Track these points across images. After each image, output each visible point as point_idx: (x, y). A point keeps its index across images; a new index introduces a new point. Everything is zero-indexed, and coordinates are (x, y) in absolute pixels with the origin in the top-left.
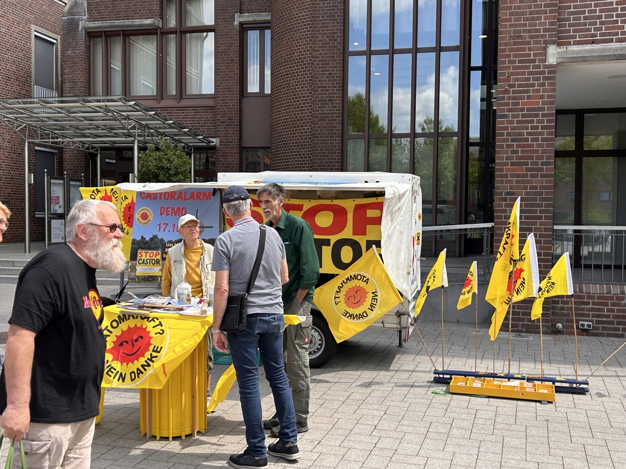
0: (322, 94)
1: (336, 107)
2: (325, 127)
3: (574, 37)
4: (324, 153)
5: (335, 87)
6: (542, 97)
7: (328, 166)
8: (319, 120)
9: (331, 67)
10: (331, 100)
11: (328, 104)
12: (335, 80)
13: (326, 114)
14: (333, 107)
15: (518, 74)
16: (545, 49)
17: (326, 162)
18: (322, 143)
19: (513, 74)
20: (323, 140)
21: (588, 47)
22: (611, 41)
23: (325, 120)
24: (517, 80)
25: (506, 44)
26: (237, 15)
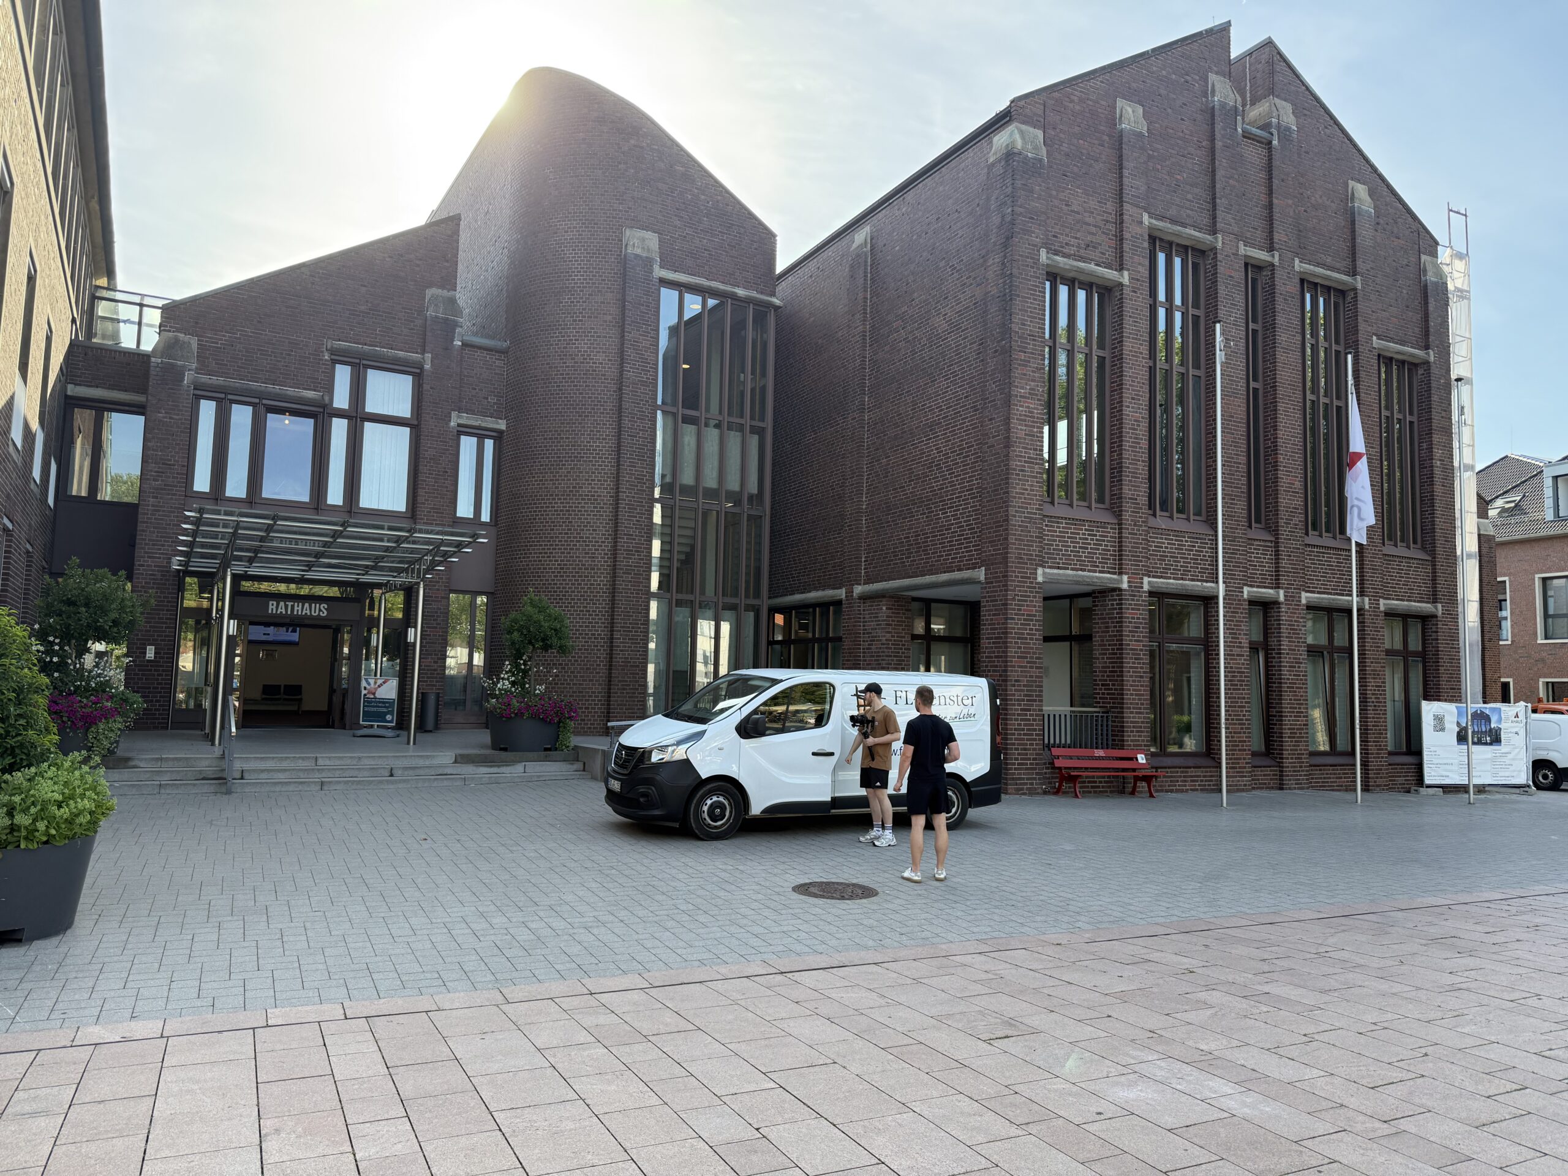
0: (628, 543)
1: (643, 559)
2: (630, 582)
3: (1047, 562)
4: (629, 612)
5: (643, 536)
6: (1035, 606)
7: (633, 628)
8: (623, 573)
9: (638, 513)
10: (638, 551)
11: (634, 555)
12: (643, 529)
13: (631, 566)
14: (640, 559)
15: (1020, 586)
16: (1036, 569)
17: (630, 623)
18: (626, 600)
19: (1018, 586)
20: (628, 597)
21: (1056, 571)
22: (1068, 569)
23: (631, 574)
24: (1020, 591)
25: (1013, 562)
26: (454, 414)
